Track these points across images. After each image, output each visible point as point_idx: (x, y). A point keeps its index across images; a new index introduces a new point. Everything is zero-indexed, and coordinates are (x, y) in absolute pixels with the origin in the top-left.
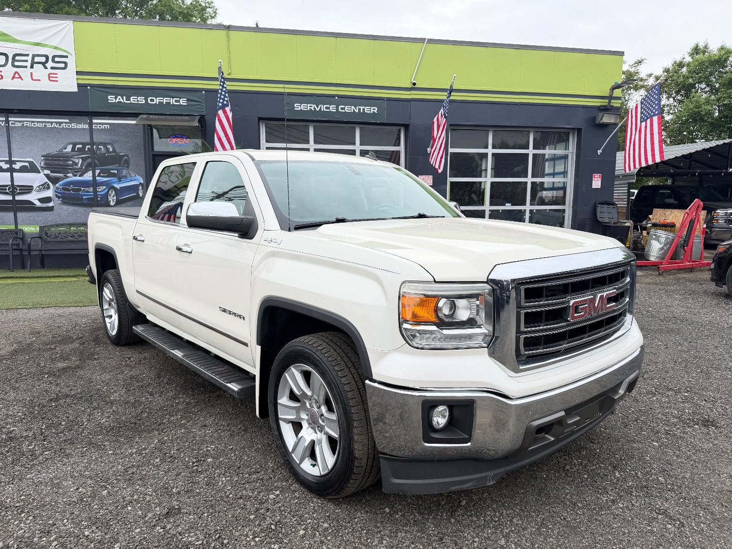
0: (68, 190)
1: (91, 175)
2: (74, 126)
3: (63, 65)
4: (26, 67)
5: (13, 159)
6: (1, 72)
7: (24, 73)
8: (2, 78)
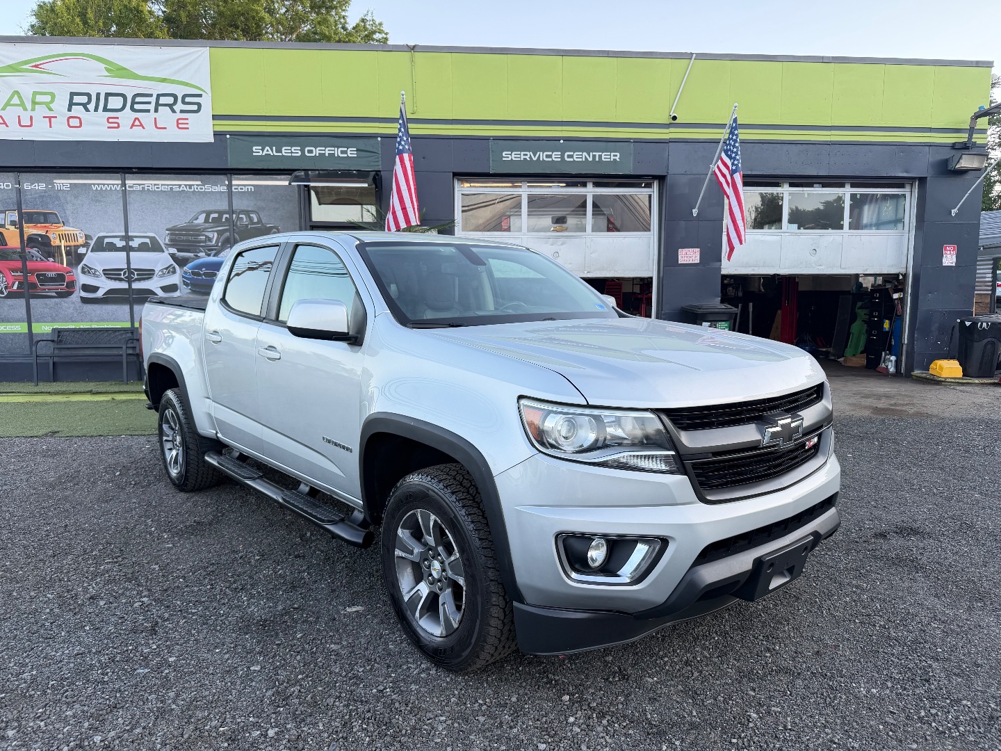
0: (198, 274)
2: (208, 188)
3: (195, 107)
4: (148, 111)
5: (130, 234)
6: (118, 118)
7: (146, 119)
8: (118, 127)
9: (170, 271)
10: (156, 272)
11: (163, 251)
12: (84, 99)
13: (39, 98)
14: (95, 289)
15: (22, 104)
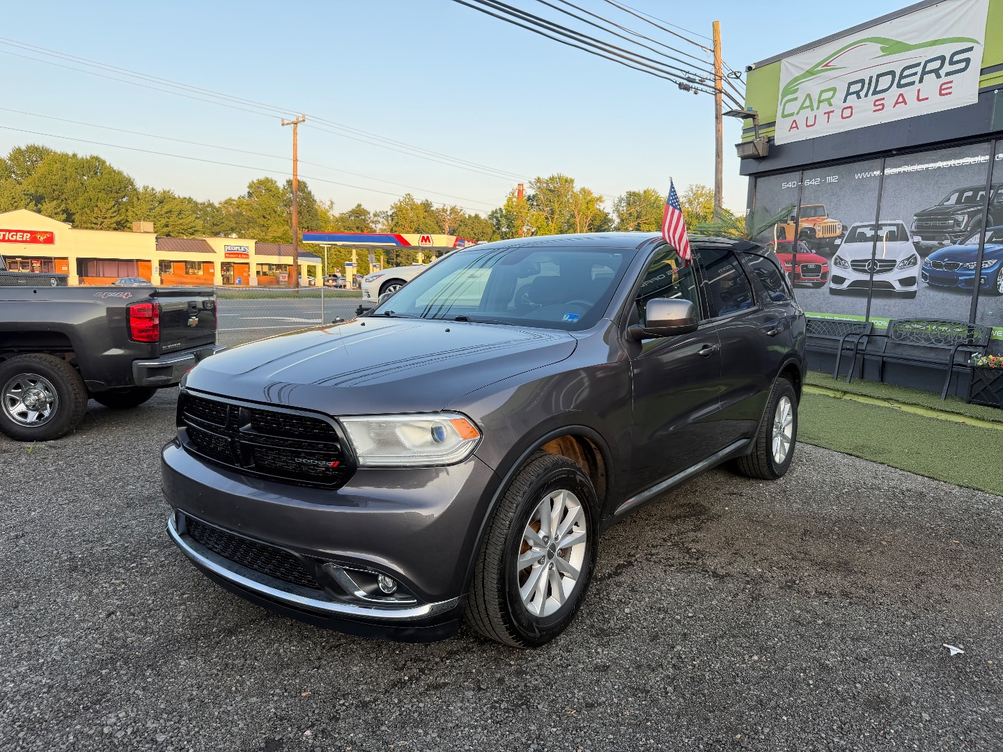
0: (940, 266)
1: (978, 241)
3: (963, 65)
4: (913, 83)
5: (880, 223)
6: (883, 99)
7: (909, 93)
8: (883, 108)
9: (911, 261)
10: (898, 263)
11: (908, 240)
12: (858, 87)
13: (825, 96)
14: (843, 280)
15: (811, 107)
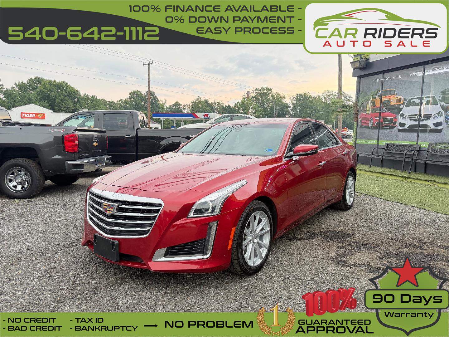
5: (423, 96)
9: (439, 114)
10: (433, 115)
11: (438, 104)
14: (403, 125)
